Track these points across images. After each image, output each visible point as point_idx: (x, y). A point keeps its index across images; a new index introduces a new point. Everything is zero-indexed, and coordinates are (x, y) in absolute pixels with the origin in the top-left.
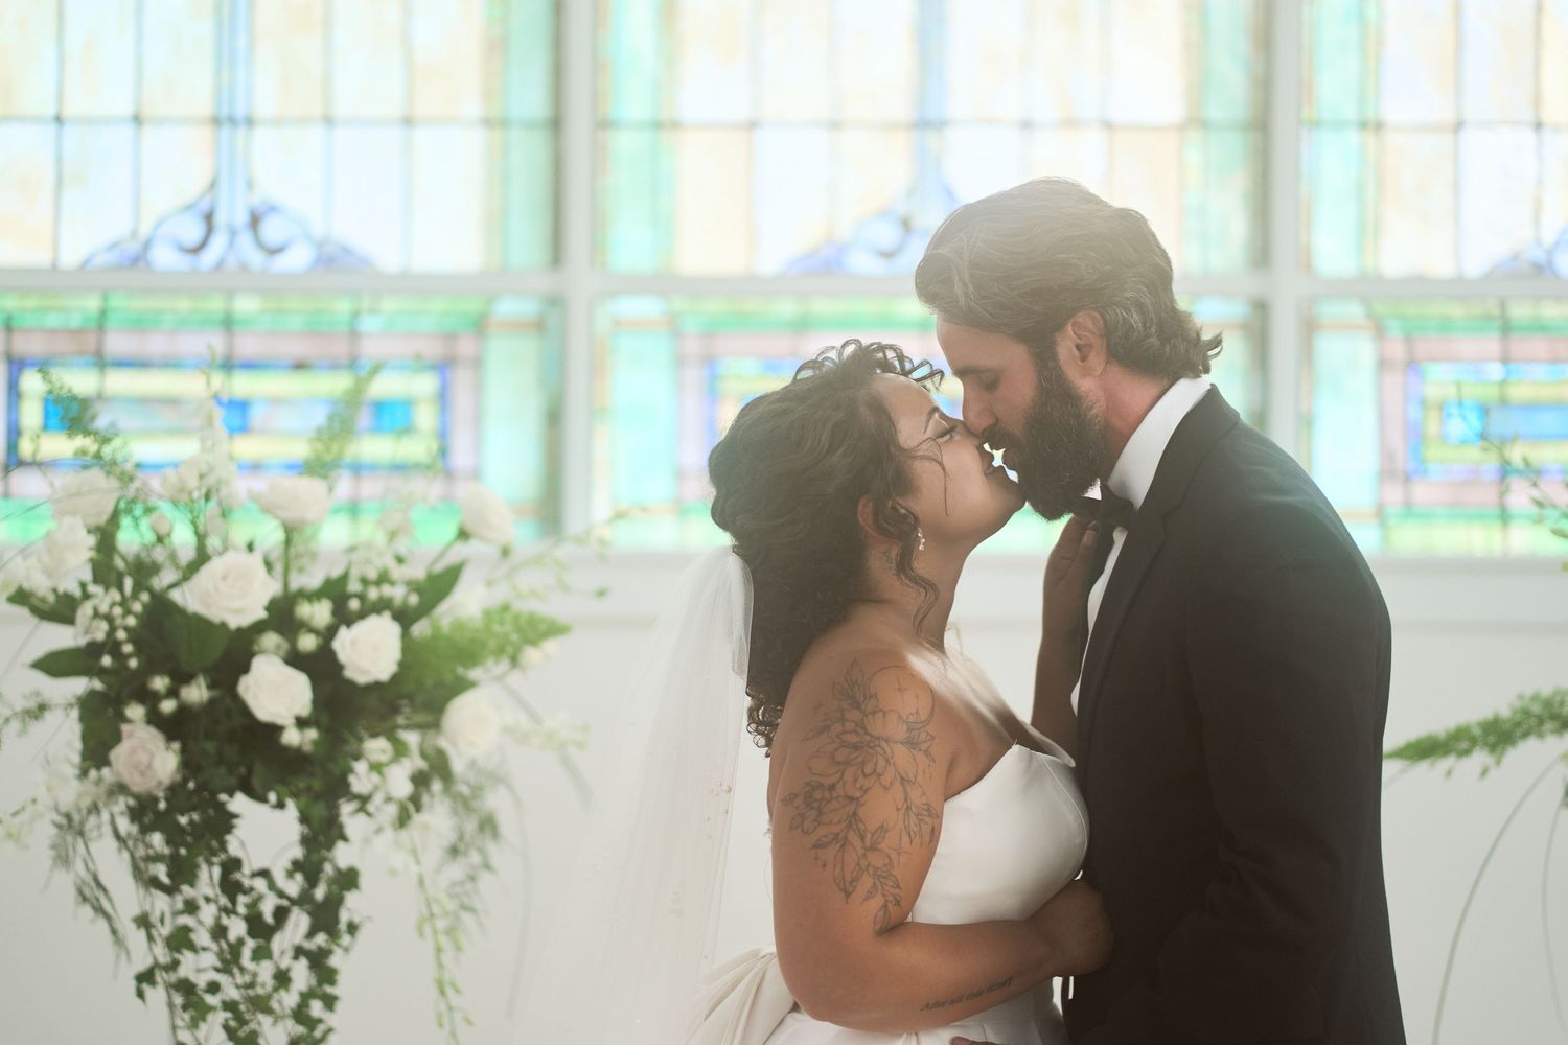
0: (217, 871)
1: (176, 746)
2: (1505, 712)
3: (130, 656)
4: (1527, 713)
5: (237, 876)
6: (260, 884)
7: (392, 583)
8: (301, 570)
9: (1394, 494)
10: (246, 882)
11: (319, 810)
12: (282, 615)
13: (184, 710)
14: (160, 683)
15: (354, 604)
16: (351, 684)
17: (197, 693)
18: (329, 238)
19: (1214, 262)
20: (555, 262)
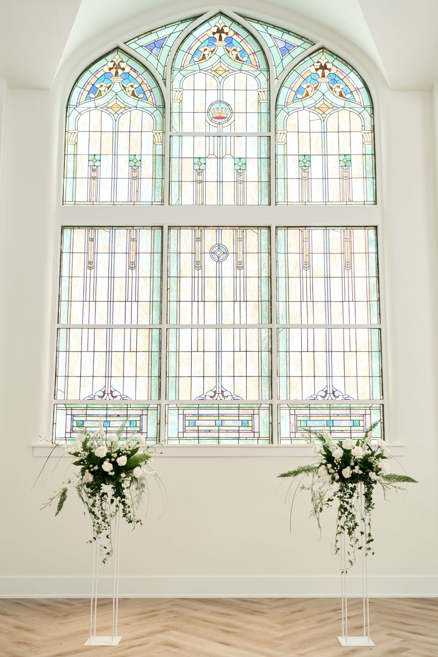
1: (93, 476)
2: (296, 470)
3: (86, 462)
4: (299, 469)
7: (127, 451)
9: (293, 435)
12: (109, 456)
13: (94, 470)
14: (91, 466)
15: (121, 454)
16: (119, 466)
17: (96, 468)
18: (123, 395)
19: (264, 398)
20: (159, 399)
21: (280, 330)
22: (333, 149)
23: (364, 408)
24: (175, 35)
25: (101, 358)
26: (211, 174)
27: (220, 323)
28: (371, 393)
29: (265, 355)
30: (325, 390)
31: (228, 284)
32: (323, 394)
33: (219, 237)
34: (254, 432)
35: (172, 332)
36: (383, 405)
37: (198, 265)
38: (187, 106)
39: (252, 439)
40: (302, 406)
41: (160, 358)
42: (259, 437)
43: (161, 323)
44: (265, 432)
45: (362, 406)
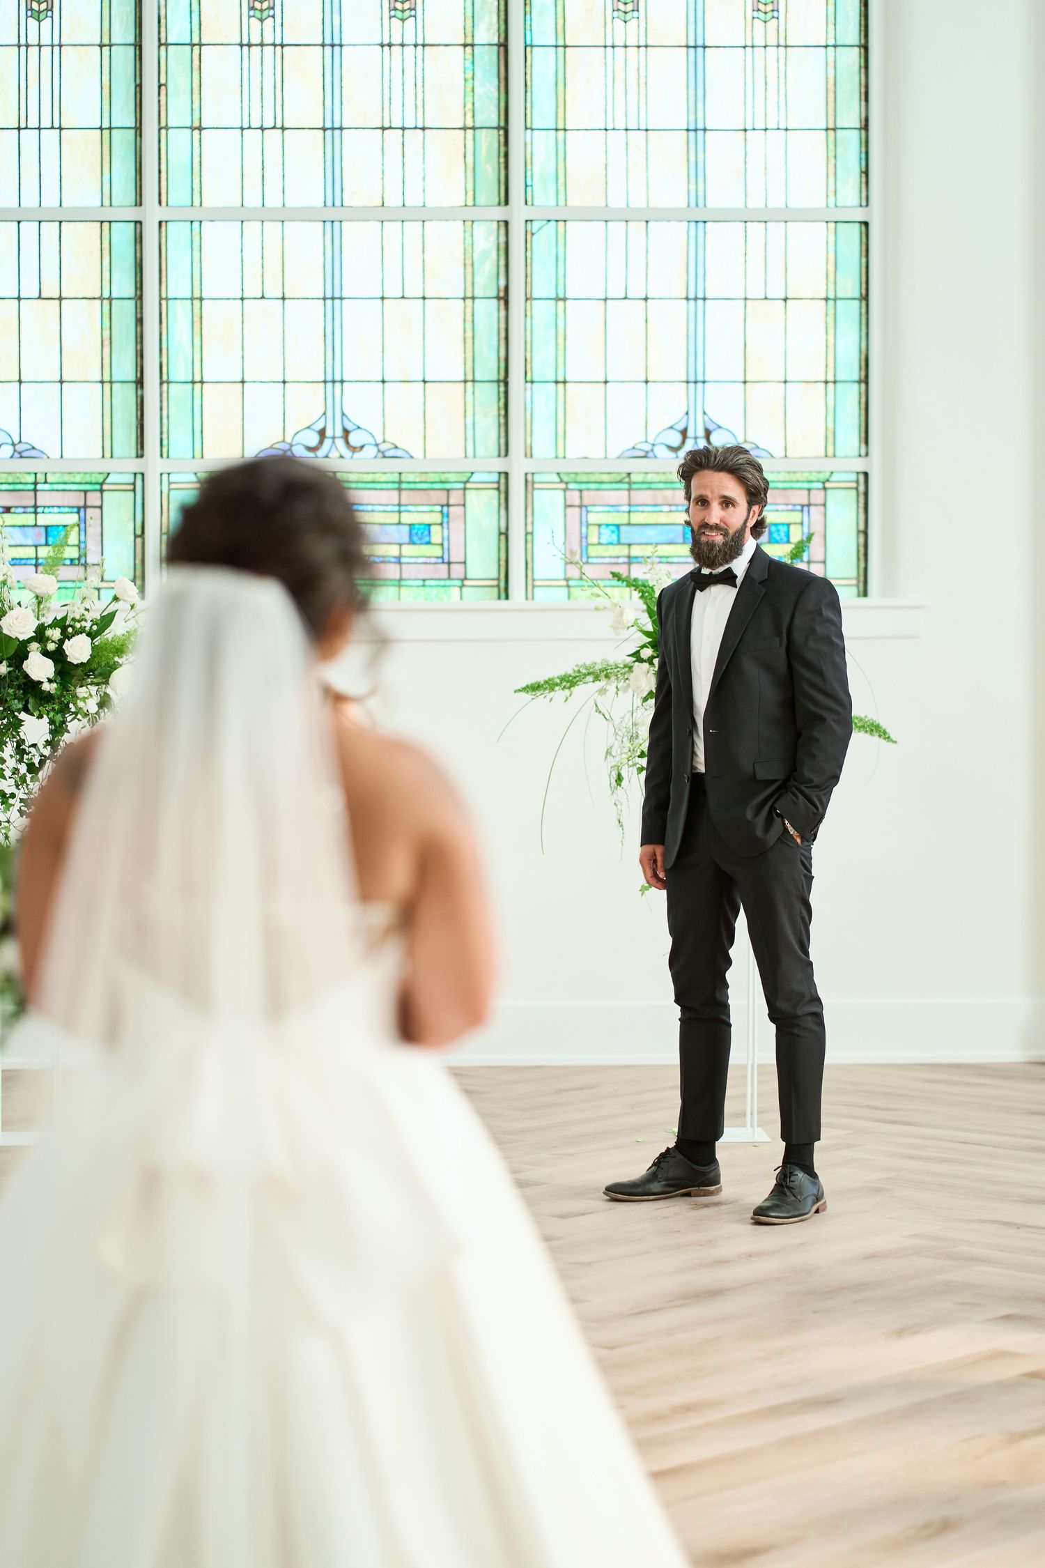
0: (15, 744)
2: (570, 672)
4: (579, 672)
5: (23, 747)
6: (32, 750)
7: (86, 621)
8: (43, 615)
9: (574, 572)
10: (27, 749)
11: (59, 718)
12: (40, 635)
15: (70, 630)
16: (71, 664)
17: (3, 668)
18: (20, 442)
19: (481, 451)
20: (140, 455)
21: (536, 225)
23: (806, 485)
27: (338, 203)
28: (831, 437)
29: (488, 311)
30: (681, 427)
31: (361, 65)
32: (676, 439)
34: (449, 563)
35: (178, 234)
36: (866, 474)
37: (263, 5)
39: (442, 583)
40: (605, 478)
41: (140, 321)
42: (466, 578)
43: (139, 202)
44: (482, 564)
45: (798, 476)
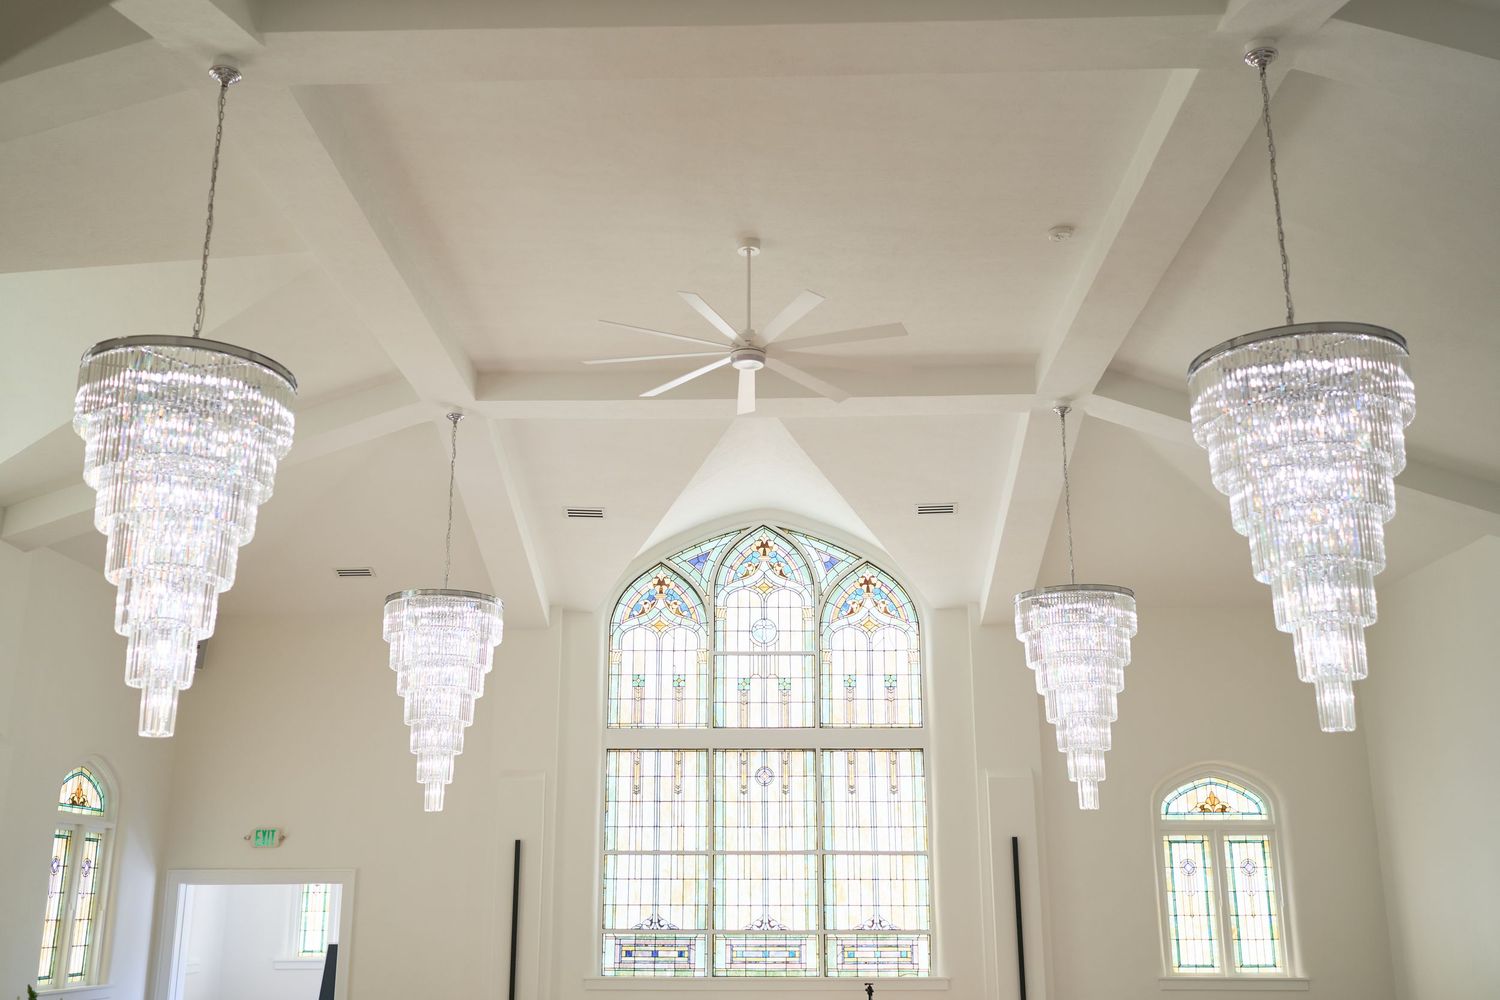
9: (840, 967)
18: (671, 925)
19: (812, 924)
20: (707, 928)
21: (826, 856)
22: (878, 669)
24: (718, 550)
25: (648, 885)
26: (755, 694)
27: (767, 850)
29: (812, 883)
30: (872, 920)
31: (773, 808)
32: (870, 924)
33: (765, 759)
34: (801, 964)
35: (719, 858)
36: (929, 935)
37: (744, 790)
38: (731, 625)
40: (849, 936)
42: (806, 968)
